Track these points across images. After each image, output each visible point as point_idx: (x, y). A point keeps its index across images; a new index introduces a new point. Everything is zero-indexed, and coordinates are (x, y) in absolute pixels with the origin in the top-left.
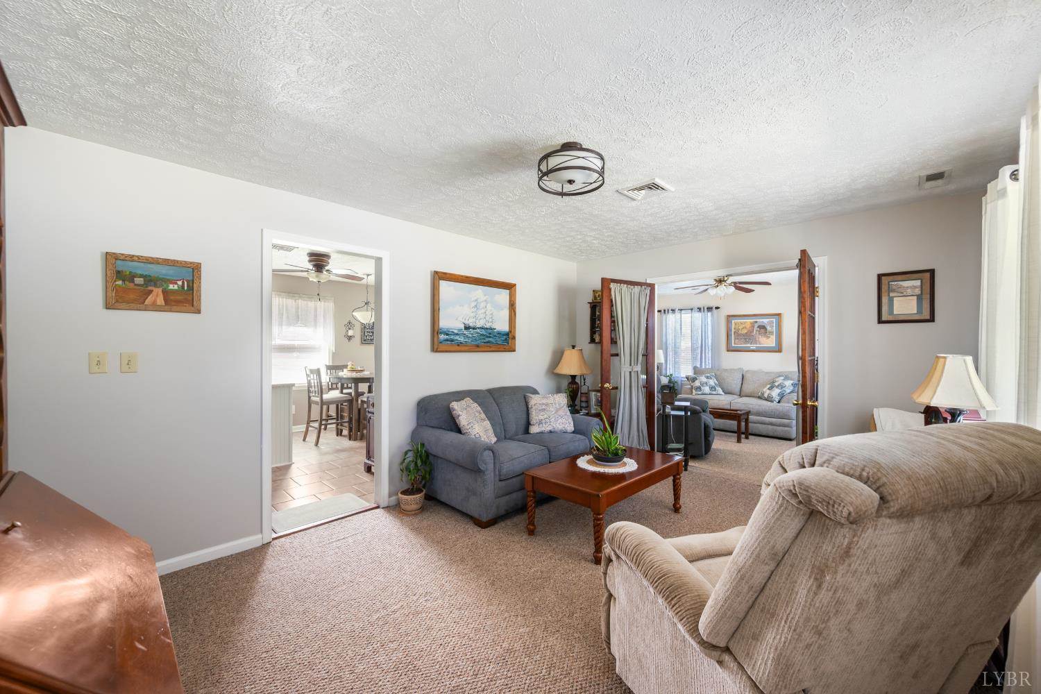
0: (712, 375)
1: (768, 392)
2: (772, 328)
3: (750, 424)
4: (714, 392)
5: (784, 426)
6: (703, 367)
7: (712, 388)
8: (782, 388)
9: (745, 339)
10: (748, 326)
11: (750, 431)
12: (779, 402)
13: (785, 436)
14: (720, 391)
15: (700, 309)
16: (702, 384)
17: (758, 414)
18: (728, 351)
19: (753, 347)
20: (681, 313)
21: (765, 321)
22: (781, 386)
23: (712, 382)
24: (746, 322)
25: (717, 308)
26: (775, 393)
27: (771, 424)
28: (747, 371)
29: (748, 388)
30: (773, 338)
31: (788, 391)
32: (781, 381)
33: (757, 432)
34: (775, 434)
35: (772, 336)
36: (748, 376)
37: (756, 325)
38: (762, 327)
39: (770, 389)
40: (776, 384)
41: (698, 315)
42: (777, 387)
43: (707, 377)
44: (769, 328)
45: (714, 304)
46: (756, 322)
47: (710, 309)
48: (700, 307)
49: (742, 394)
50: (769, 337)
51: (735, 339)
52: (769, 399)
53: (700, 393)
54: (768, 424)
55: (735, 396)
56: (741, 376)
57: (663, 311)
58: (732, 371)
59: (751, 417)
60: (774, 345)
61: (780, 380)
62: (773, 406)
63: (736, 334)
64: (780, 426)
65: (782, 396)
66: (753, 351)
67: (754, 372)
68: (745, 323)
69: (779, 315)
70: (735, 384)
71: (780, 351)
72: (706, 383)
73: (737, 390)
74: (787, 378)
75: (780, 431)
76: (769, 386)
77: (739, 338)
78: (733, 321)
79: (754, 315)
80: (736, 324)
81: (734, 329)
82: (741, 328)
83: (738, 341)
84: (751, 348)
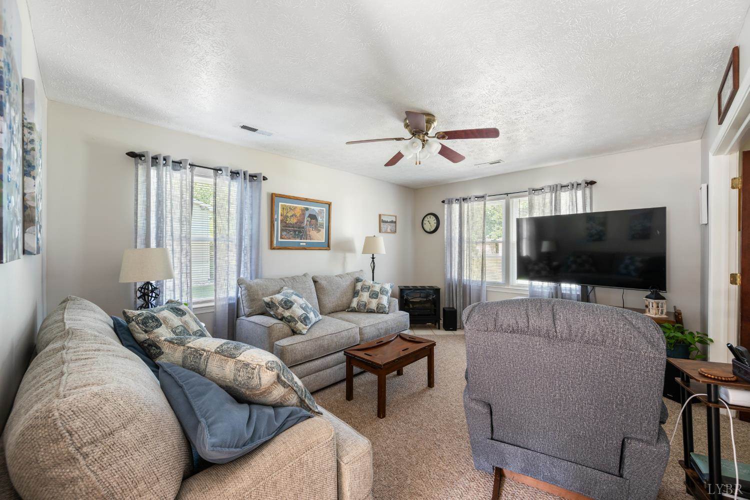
2: (322, 220)
9: (295, 231)
10: (298, 213)
18: (271, 249)
19: (303, 242)
21: (316, 209)
25: (263, 179)
30: (323, 232)
35: (322, 230)
37: (307, 215)
38: (313, 217)
44: (319, 218)
46: (307, 209)
47: (253, 177)
50: (320, 231)
51: (282, 230)
60: (323, 241)
63: (284, 224)
66: (304, 248)
68: (295, 208)
69: (329, 204)
71: (328, 248)
77: (287, 229)
78: (280, 204)
79: (306, 200)
80: (283, 209)
81: (281, 215)
82: (289, 215)
83: (284, 233)
84: (301, 244)
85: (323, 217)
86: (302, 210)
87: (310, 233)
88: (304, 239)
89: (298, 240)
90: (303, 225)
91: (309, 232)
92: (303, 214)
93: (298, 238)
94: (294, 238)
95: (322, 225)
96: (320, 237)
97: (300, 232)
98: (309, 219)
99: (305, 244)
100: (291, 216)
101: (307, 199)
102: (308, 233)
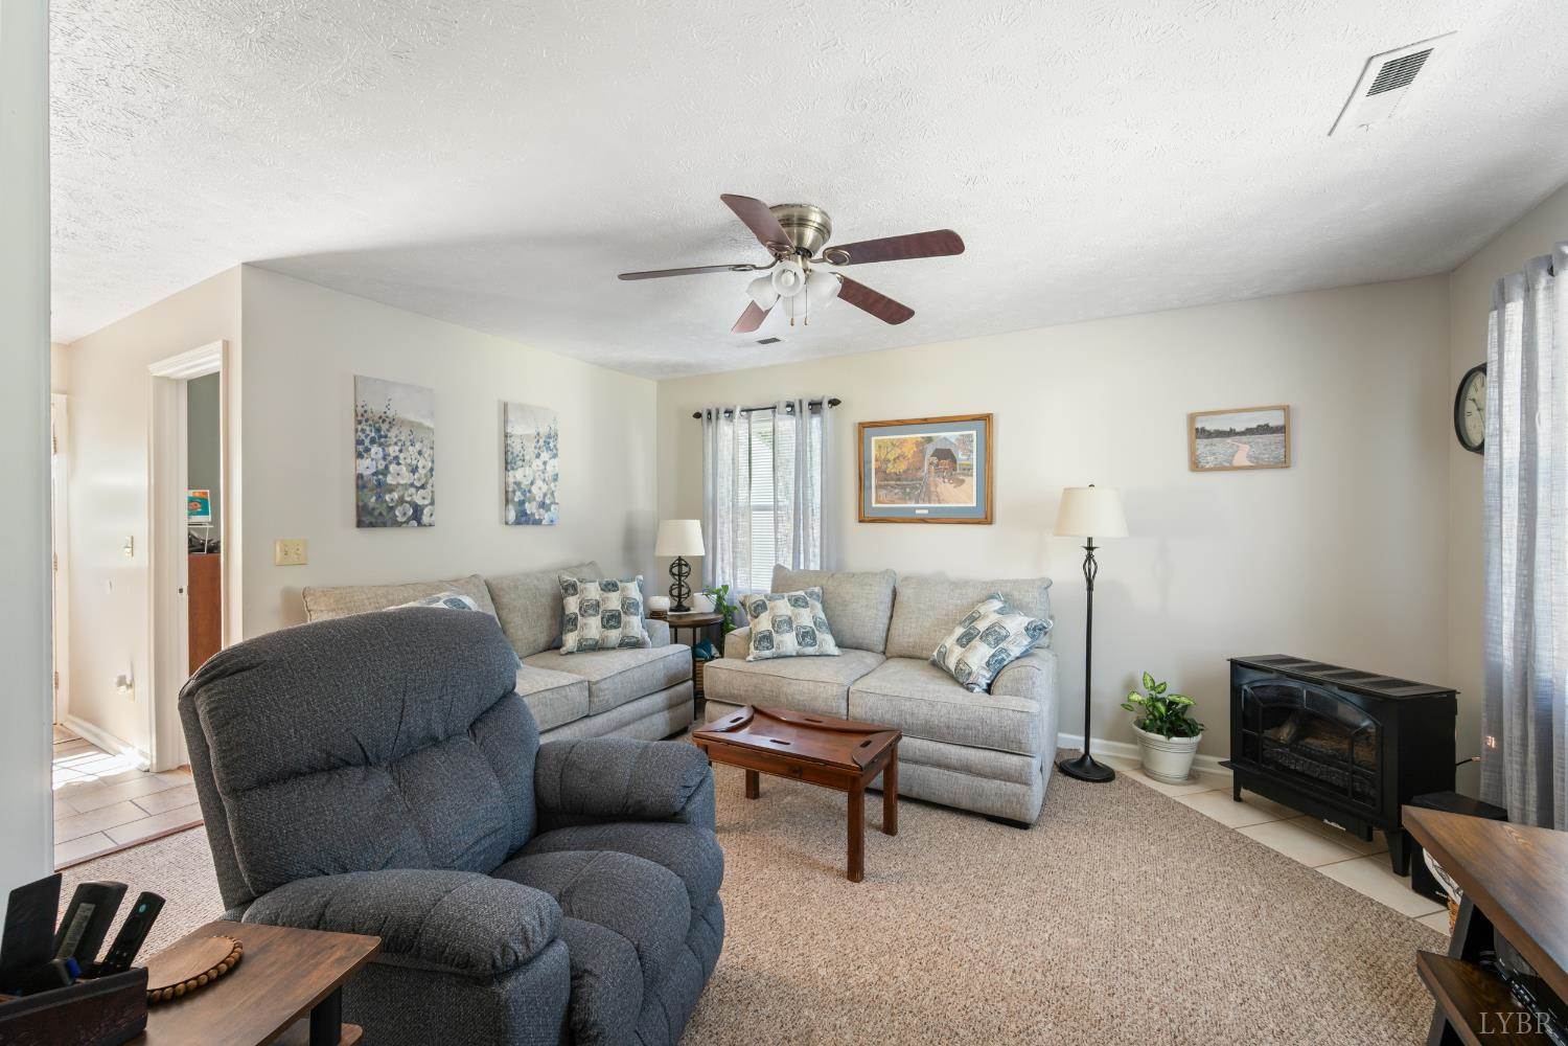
0: (811, 595)
1: (958, 651)
2: (968, 457)
3: (901, 766)
4: (810, 650)
5: (1006, 776)
6: (802, 567)
7: (807, 637)
8: (997, 642)
9: (904, 487)
10: (909, 450)
11: (901, 788)
12: (989, 690)
13: (1008, 813)
14: (828, 643)
15: (790, 405)
16: (777, 624)
17: (930, 732)
18: (860, 521)
19: (922, 508)
20: (749, 418)
21: (951, 436)
22: (995, 635)
23: (805, 618)
24: (905, 441)
25: (834, 402)
26: (978, 658)
27: (967, 769)
28: (906, 579)
29: (908, 632)
30: (972, 482)
31: (1016, 651)
32: (994, 617)
33: (925, 796)
34: (982, 805)
35: (967, 479)
36: (906, 594)
37: (930, 449)
38: (945, 455)
39: (966, 640)
40: (982, 626)
41: (787, 425)
42: (984, 636)
43: (796, 602)
44: (960, 456)
45: (824, 393)
46: (929, 440)
47: (815, 406)
48: (791, 400)
49: (892, 649)
50: (963, 481)
51: (878, 487)
52: (959, 678)
53: (767, 653)
54: (955, 769)
55: (870, 659)
56: (889, 592)
57: (705, 415)
58: (867, 577)
59: (908, 744)
60: (974, 505)
61: (990, 612)
62: (974, 704)
63: (881, 475)
64: (994, 776)
65: (997, 667)
66: (923, 520)
67: (922, 582)
68: (903, 442)
69: (987, 419)
70: (869, 618)
71: (987, 519)
72: (790, 621)
73: (876, 637)
74: (1011, 606)
75: (993, 794)
76: (959, 631)
77: (888, 485)
78: (873, 439)
79: (925, 421)
80: (880, 447)
81: (877, 460)
82: (891, 457)
83: (883, 492)
84: (917, 512)
85: (972, 452)
86: (918, 444)
87: (938, 489)
88: (924, 502)
89: (912, 505)
90: (921, 474)
91: (936, 486)
92: (922, 452)
93: (910, 499)
94: (904, 500)
95: (967, 470)
96: (965, 496)
97: (914, 488)
98: (935, 460)
99: (926, 512)
100: (894, 460)
101: (925, 419)
102: (933, 489)
